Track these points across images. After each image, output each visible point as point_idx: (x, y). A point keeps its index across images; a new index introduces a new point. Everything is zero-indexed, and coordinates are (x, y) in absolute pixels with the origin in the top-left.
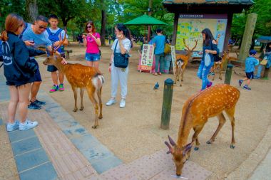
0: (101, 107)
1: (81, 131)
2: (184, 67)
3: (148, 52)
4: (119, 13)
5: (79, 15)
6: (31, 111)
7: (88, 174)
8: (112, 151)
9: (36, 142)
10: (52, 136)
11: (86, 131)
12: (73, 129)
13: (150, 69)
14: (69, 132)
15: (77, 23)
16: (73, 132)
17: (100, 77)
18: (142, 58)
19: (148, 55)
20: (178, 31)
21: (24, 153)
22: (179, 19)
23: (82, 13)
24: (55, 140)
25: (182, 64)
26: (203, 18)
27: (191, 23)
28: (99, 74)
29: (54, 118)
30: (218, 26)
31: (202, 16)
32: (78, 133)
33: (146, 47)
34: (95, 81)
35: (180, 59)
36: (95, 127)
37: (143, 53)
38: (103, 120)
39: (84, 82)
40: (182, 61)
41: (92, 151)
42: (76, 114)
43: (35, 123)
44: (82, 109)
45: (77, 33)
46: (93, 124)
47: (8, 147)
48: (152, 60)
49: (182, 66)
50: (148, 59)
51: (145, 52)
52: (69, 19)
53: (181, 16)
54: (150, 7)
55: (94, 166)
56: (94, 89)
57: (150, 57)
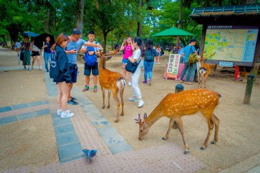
0: (123, 105)
1: (105, 123)
2: (206, 76)
3: (174, 61)
4: (154, 24)
5: (118, 27)
6: (71, 105)
7: (105, 153)
8: (127, 140)
9: (71, 128)
10: (84, 125)
11: (109, 124)
12: (99, 121)
13: (175, 76)
14: (96, 123)
15: (116, 34)
16: (99, 123)
17: (122, 81)
18: (169, 66)
19: (174, 63)
20: (206, 41)
21: (62, 134)
22: (207, 30)
23: (120, 25)
24: (85, 127)
25: (204, 72)
26: (232, 28)
27: (219, 33)
28: (121, 78)
29: (85, 112)
30: (249, 36)
31: (231, 27)
32: (102, 124)
33: (173, 57)
34: (118, 84)
35: (203, 68)
36: (117, 122)
37: (170, 62)
38: (124, 117)
39: (110, 85)
40: (205, 69)
41: (111, 139)
42: (103, 111)
43: (72, 114)
44: (109, 107)
45: (115, 43)
46: (115, 119)
47: (52, 129)
48: (177, 68)
49: (205, 74)
50: (173, 67)
51: (172, 61)
52: (109, 31)
53: (209, 27)
54: (180, 19)
55: (110, 148)
56: (117, 90)
57: (176, 66)
